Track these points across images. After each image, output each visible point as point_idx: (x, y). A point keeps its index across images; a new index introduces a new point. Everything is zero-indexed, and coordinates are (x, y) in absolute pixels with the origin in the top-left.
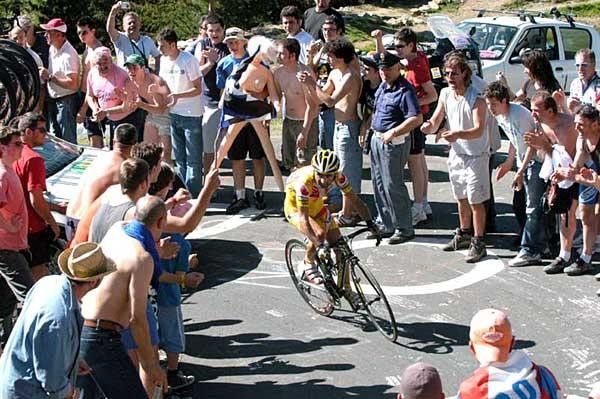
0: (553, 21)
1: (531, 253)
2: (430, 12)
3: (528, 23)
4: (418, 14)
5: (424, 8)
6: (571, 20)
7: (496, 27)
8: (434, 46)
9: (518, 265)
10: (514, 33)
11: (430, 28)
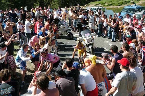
0: (101, 7)
1: (99, 35)
2: (85, 6)
3: (98, 8)
4: (84, 7)
5: (84, 6)
6: (103, 7)
7: (94, 8)
8: (87, 11)
9: (97, 37)
10: (96, 9)
11: (86, 8)
